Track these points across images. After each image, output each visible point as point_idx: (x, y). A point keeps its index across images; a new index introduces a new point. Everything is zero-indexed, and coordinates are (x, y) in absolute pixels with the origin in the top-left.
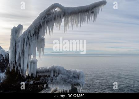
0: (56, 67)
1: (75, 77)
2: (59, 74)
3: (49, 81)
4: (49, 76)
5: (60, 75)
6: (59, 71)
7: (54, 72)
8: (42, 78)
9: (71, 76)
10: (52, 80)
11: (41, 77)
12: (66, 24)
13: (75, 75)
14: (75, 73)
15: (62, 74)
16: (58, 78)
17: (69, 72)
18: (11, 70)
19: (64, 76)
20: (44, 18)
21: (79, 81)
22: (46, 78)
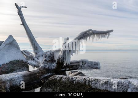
0: (84, 60)
1: (95, 65)
2: (85, 63)
3: (80, 68)
4: (79, 65)
5: (87, 64)
6: (86, 62)
7: (83, 63)
9: (93, 64)
10: (82, 67)
11: (73, 66)
12: (93, 38)
13: (95, 64)
14: (95, 62)
16: (85, 65)
17: (92, 62)
18: (61, 61)
19: (89, 65)
20: (83, 35)
21: (98, 66)
22: (77, 66)
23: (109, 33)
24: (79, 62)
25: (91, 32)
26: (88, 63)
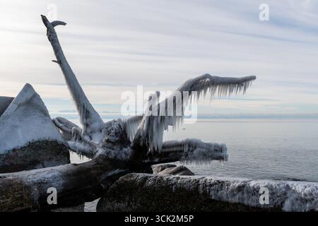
0: (192, 140)
1: (216, 150)
2: (195, 148)
3: (183, 157)
4: (182, 151)
5: (198, 149)
7: (189, 146)
8: (172, 154)
9: (212, 149)
10: (187, 155)
11: (169, 153)
13: (216, 148)
14: (216, 146)
15: (200, 147)
16: (195, 152)
17: (209, 145)
18: (141, 143)
19: (204, 150)
22: (178, 153)
23: (247, 82)
24: (181, 145)
25: (208, 79)
26: (202, 148)
